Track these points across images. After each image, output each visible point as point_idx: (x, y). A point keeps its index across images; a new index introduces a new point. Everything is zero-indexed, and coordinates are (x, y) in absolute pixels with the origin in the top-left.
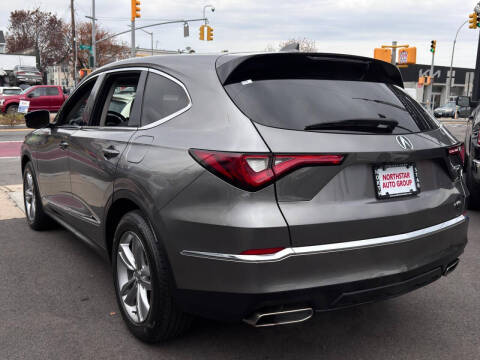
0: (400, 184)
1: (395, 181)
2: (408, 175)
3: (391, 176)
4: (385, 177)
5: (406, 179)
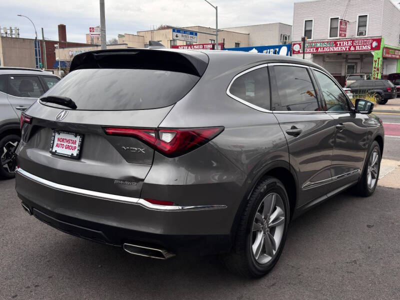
0: (68, 147)
1: (65, 144)
2: (74, 142)
3: (63, 140)
4: (59, 140)
5: (72, 145)
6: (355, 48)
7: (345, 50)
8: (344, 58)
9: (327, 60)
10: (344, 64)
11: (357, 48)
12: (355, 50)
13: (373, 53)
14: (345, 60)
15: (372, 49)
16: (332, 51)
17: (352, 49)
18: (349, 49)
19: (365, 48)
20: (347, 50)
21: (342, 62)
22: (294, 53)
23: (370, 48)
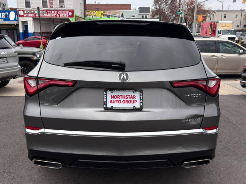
0: (126, 102)
1: (122, 100)
2: (134, 97)
3: (118, 97)
4: (112, 97)
5: (132, 99)
6: (60, 15)
7: (53, 16)
8: (52, 21)
9: (42, 22)
10: (52, 25)
11: (61, 15)
12: (59, 17)
13: (70, 19)
14: (52, 23)
15: (69, 16)
16: (45, 17)
17: (58, 16)
18: (56, 16)
19: (65, 16)
20: (55, 16)
21: (51, 24)
22: (20, 17)
23: (68, 16)
